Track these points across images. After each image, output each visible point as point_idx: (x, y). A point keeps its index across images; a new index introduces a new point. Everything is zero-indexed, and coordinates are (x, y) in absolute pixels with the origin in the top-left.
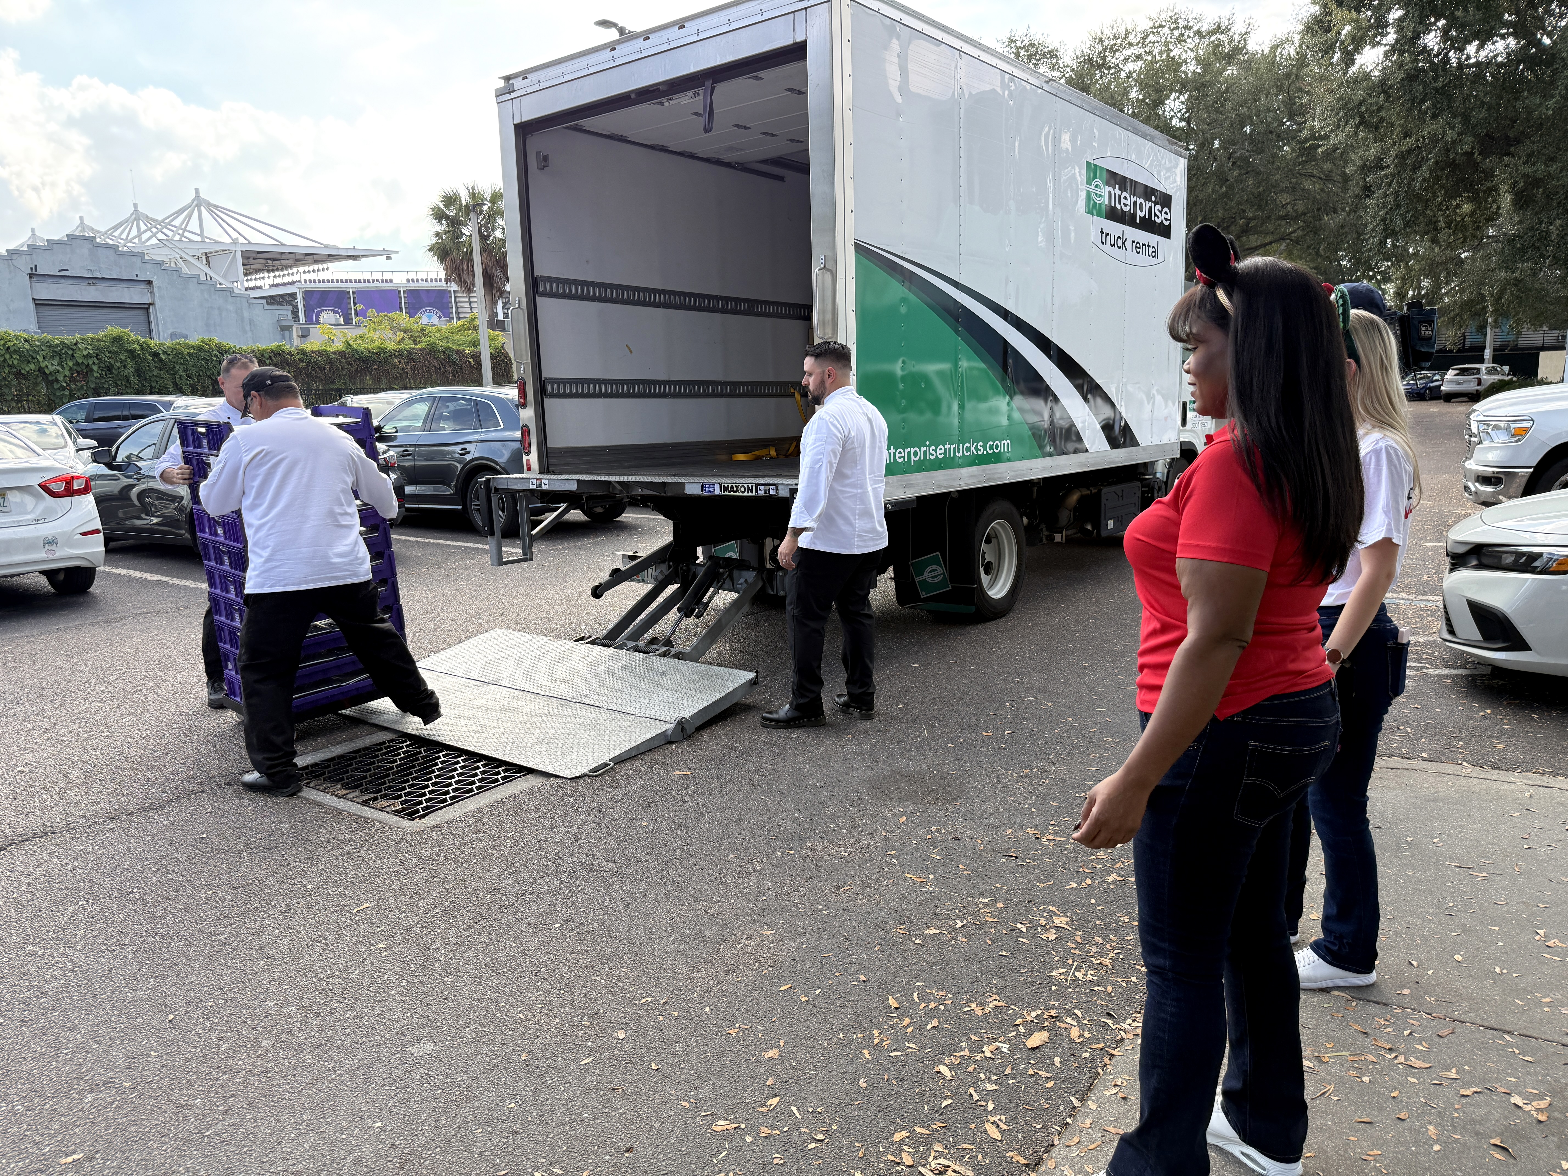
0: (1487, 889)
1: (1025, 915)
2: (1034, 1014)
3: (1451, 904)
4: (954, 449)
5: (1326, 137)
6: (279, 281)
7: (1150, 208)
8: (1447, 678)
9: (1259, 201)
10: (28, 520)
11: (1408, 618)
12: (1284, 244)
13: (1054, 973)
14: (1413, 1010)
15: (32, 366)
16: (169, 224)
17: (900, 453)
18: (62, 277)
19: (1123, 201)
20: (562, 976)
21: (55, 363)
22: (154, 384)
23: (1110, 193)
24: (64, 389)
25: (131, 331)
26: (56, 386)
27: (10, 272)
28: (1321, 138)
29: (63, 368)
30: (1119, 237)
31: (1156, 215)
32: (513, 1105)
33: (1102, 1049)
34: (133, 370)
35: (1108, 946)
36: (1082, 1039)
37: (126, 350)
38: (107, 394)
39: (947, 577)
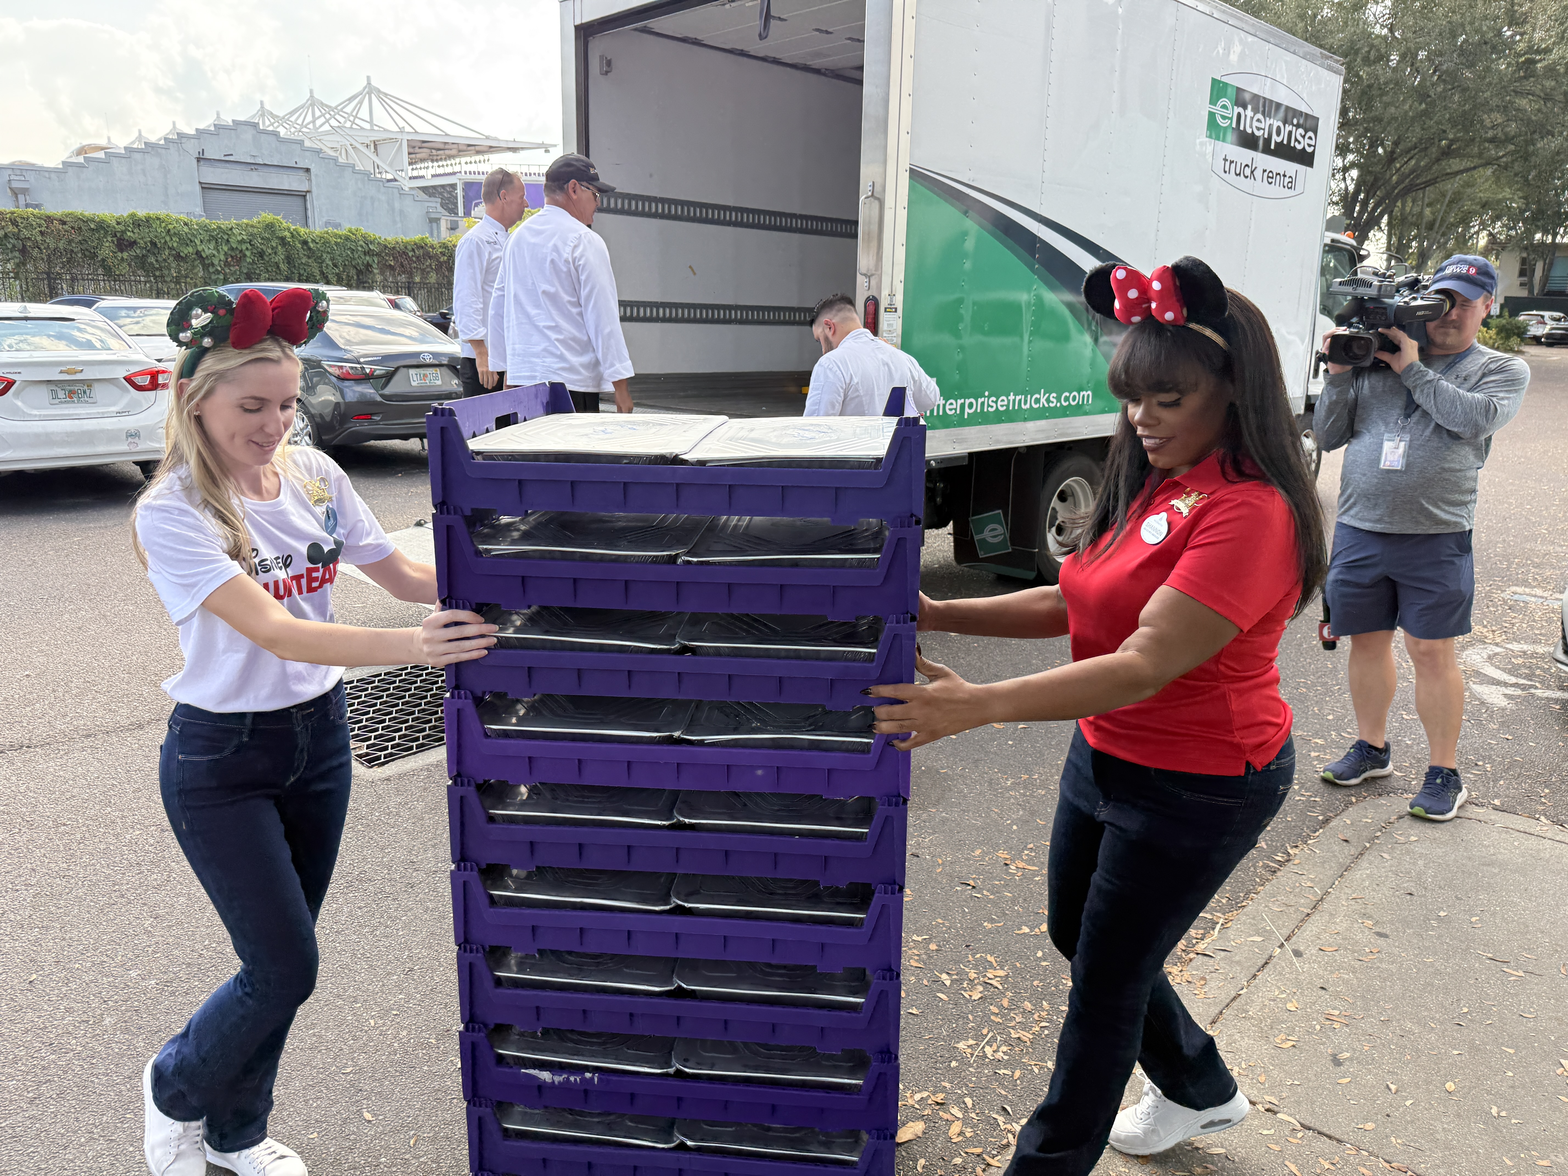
0: (1516, 995)
1: (957, 962)
2: (918, 1097)
3: (1465, 1010)
4: (1020, 401)
5: (1547, 51)
6: (441, 171)
7: (1290, 133)
8: (1556, 703)
9: (1466, 121)
10: (113, 412)
11: (1534, 621)
12: (1490, 170)
13: (961, 1045)
14: (1371, 1154)
15: (190, 249)
16: (341, 110)
17: (951, 404)
18: (227, 162)
19: (1255, 124)
20: (432, 978)
21: (212, 247)
22: (302, 272)
23: (1239, 115)
24: (218, 272)
25: (284, 218)
26: (211, 270)
27: (180, 155)
28: (1538, 52)
29: (218, 252)
30: (1247, 165)
31: (1296, 140)
32: (315, 1134)
33: (978, 1155)
34: (283, 257)
35: (1036, 1016)
36: (961, 1138)
37: (277, 237)
38: (258, 280)
39: (1008, 536)
